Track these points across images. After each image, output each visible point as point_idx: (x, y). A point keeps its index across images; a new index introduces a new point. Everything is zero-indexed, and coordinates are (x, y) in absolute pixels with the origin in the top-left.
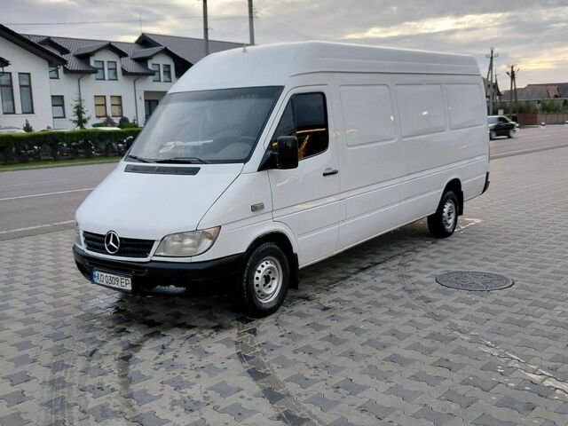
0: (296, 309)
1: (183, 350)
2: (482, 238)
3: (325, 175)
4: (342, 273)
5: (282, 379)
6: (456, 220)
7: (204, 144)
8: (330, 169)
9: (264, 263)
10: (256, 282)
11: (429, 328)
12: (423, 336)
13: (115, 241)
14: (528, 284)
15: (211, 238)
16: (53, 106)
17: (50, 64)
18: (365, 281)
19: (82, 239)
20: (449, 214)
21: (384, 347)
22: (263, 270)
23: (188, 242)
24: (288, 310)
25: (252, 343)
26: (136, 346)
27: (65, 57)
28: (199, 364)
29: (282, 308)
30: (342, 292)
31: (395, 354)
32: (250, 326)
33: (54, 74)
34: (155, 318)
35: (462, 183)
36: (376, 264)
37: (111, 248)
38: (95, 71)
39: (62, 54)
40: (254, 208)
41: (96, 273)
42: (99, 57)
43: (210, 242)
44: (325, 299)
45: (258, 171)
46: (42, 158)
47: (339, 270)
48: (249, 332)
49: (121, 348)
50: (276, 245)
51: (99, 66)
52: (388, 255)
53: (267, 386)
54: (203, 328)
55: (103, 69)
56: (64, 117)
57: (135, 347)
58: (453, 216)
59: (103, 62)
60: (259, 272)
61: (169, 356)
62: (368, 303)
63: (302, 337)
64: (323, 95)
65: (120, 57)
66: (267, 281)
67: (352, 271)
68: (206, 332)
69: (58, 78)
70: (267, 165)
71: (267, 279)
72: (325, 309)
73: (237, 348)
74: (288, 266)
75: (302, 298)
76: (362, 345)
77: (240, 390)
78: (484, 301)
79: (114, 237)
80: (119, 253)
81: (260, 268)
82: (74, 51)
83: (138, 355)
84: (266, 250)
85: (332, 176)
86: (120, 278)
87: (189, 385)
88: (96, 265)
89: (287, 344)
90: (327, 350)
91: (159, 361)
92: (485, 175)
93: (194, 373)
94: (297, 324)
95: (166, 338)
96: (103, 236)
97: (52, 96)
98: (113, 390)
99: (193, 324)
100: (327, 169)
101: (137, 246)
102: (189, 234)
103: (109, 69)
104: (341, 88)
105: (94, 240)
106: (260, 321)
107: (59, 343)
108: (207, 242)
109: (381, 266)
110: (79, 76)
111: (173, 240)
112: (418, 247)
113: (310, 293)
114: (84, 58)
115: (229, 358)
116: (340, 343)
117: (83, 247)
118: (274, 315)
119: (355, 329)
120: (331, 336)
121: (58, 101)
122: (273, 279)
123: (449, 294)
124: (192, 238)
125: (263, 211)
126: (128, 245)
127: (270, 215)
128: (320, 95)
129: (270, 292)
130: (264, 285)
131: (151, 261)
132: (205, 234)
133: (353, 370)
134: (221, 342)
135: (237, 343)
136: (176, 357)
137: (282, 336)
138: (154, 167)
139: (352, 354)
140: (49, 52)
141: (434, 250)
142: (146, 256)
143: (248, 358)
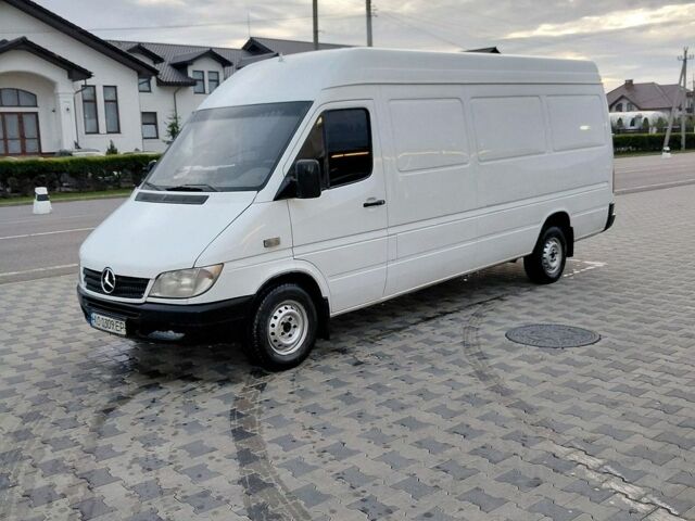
0: (323, 363)
1: (174, 405)
2: (594, 285)
3: (366, 205)
4: (401, 323)
5: (265, 440)
6: (563, 263)
7: (220, 169)
8: (373, 198)
9: (282, 308)
10: (271, 330)
11: (465, 389)
12: (455, 397)
13: (110, 279)
14: (616, 341)
15: (211, 277)
16: (144, 124)
17: (140, 75)
18: (422, 333)
19: (83, 276)
20: (553, 255)
21: (402, 408)
22: (280, 316)
23: (186, 281)
24: (313, 363)
25: (254, 399)
26: (125, 398)
27: (157, 67)
28: (182, 420)
29: (308, 360)
30: (388, 346)
31: (410, 417)
32: (261, 381)
33: (145, 87)
34: (160, 368)
35: (572, 218)
36: (445, 314)
37: (107, 287)
38: (193, 83)
39: (155, 63)
40: (267, 244)
41: (93, 315)
42: (198, 66)
43: (211, 281)
44: (364, 352)
45: (275, 200)
46: (123, 185)
47: (399, 319)
48: (257, 387)
49: (108, 400)
50: (300, 287)
51: (198, 76)
52: (466, 302)
53: (245, 447)
54: (208, 381)
55: (203, 80)
56: (157, 138)
57: (123, 399)
58: (558, 258)
59: (203, 72)
60: (276, 318)
61: (155, 410)
62: (411, 359)
63: (314, 394)
64: (366, 111)
65: (224, 66)
66: (287, 329)
67: (414, 321)
68: (208, 386)
69: (150, 91)
70: (285, 193)
71: (287, 327)
72: (358, 363)
73: (234, 405)
74: (315, 313)
75: (336, 350)
76: (377, 406)
77: (214, 449)
78: (552, 360)
79: (110, 274)
80: (114, 293)
81: (277, 313)
82: (169, 59)
83: (122, 409)
84: (285, 292)
85: (376, 207)
86: (115, 321)
87: (160, 442)
88: (94, 306)
89: (293, 402)
90: (335, 409)
91: (141, 415)
92: (607, 208)
93: (173, 430)
94: (315, 380)
95: (162, 391)
96: (100, 273)
97: (143, 114)
98: (77, 444)
99: (199, 376)
100: (370, 199)
101: (133, 285)
102: (186, 272)
103: (210, 81)
104: (393, 103)
105: (93, 278)
106: (276, 375)
107: (44, 392)
108: (207, 282)
109: (451, 316)
110: (173, 89)
111: (171, 278)
112: (507, 295)
113: (349, 345)
114: (181, 67)
115: (218, 416)
116: (354, 403)
117: (83, 285)
118: (294, 370)
119: (379, 387)
120: (347, 394)
121: (150, 118)
122: (295, 327)
123: (513, 350)
124: (190, 276)
125: (281, 246)
126: (125, 284)
127: (290, 252)
128: (363, 112)
129: (290, 342)
130: (283, 334)
131: (146, 302)
132: (204, 273)
133: (352, 432)
134: (219, 397)
135: (237, 399)
136: (162, 411)
137: (292, 393)
138: (162, 195)
139: (360, 415)
140: (139, 60)
141: (525, 298)
142: (141, 297)
143: (240, 415)
